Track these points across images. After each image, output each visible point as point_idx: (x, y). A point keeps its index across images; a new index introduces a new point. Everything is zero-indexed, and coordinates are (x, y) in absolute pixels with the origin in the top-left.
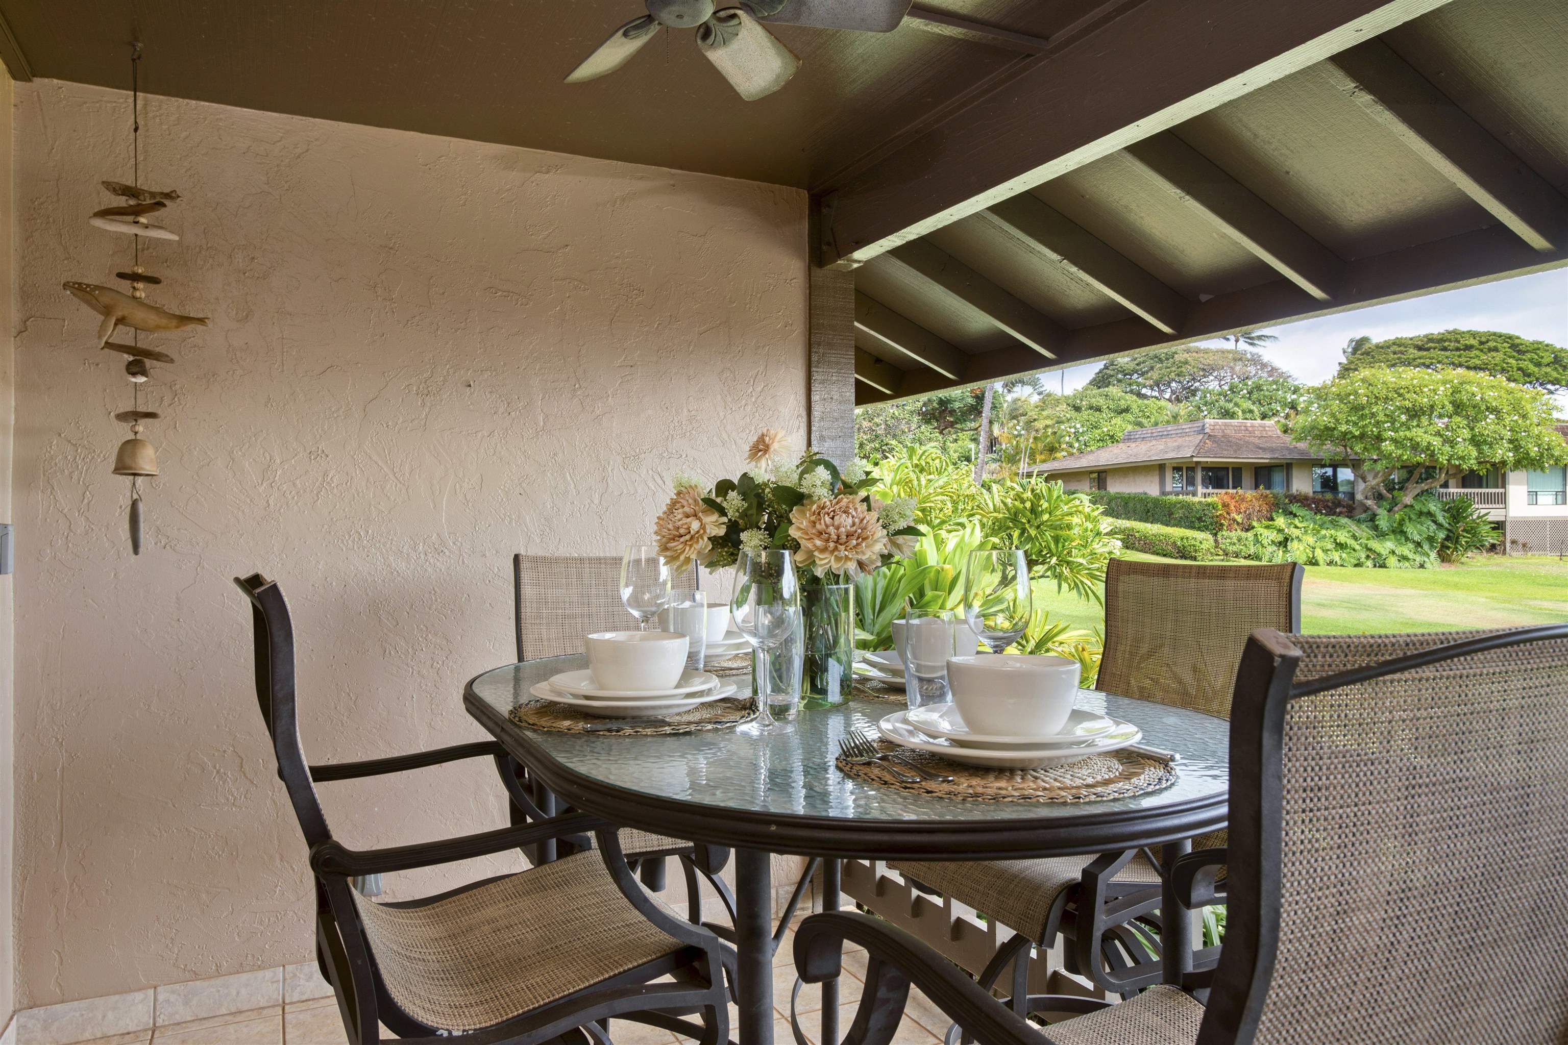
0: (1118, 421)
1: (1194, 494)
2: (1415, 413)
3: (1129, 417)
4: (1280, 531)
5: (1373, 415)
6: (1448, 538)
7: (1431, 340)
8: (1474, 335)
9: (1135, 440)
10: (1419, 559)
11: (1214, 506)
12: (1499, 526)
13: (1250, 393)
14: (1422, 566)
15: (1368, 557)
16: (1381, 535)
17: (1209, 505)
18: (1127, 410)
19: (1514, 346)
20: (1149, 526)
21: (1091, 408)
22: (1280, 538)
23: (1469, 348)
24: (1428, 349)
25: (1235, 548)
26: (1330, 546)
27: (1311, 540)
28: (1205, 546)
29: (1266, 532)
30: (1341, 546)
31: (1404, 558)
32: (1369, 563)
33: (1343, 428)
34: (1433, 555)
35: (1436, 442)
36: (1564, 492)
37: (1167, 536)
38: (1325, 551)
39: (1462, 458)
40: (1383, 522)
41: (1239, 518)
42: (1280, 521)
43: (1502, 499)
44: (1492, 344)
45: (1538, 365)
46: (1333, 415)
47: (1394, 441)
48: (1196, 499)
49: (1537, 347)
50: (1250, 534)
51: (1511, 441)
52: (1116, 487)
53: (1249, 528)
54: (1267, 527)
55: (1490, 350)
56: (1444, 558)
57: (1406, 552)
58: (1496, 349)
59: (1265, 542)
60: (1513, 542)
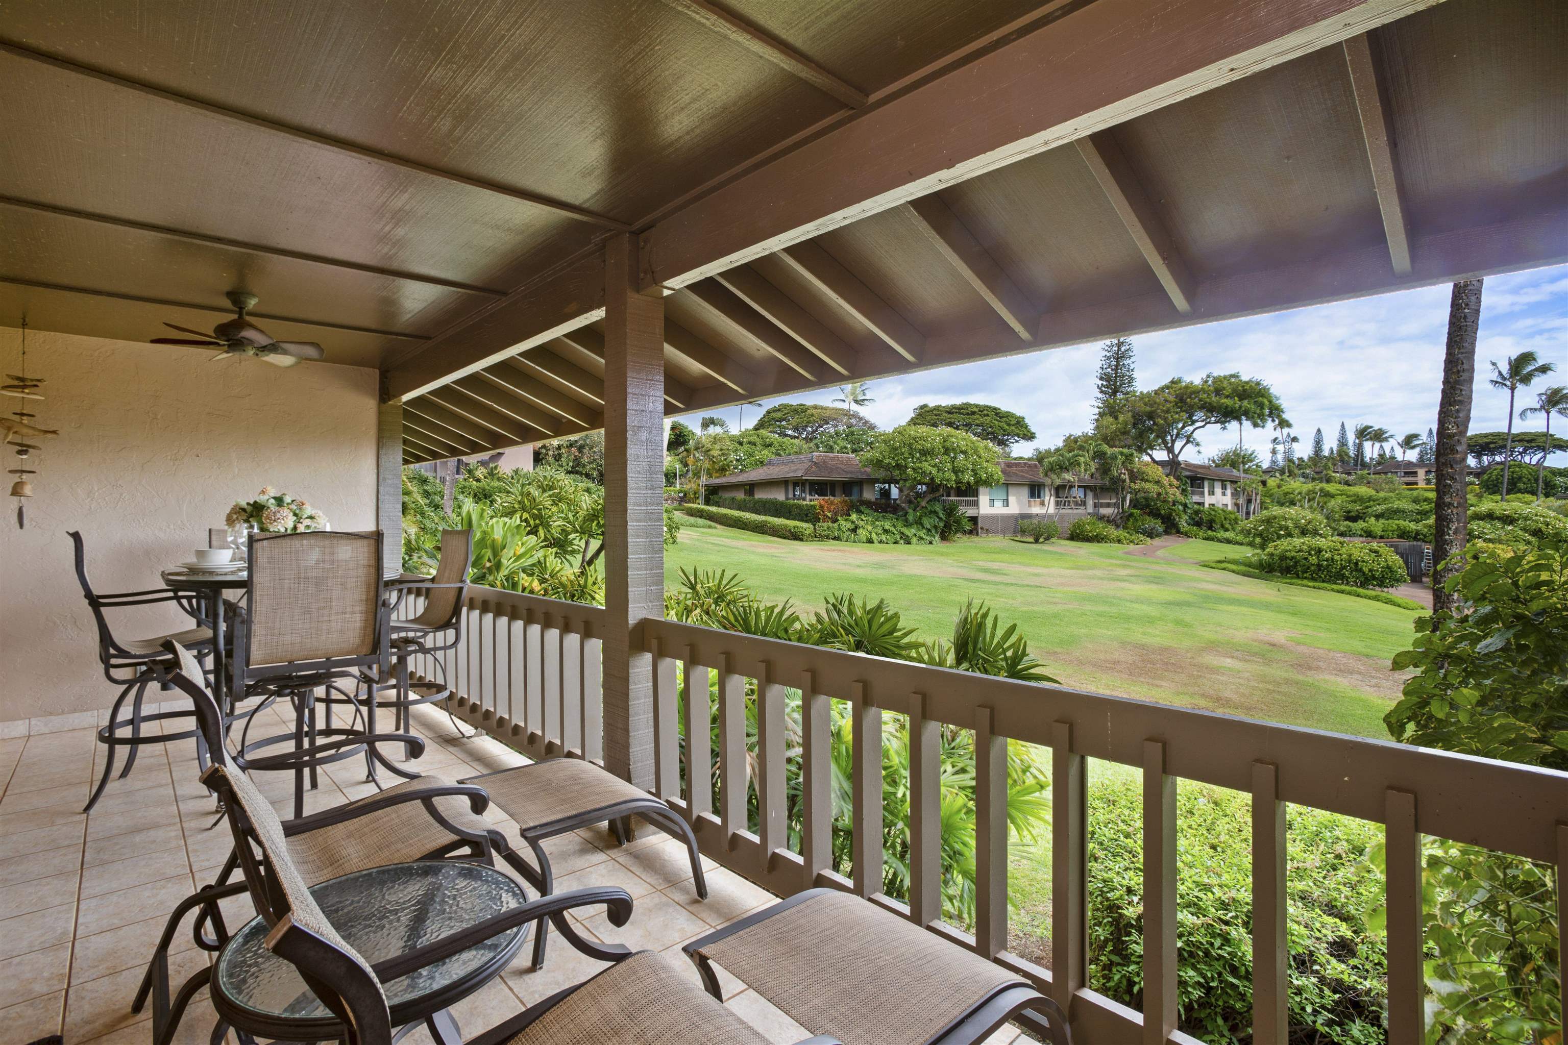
0: (765, 452)
1: (804, 499)
2: (925, 453)
3: (773, 449)
4: (853, 522)
5: (903, 454)
6: (945, 526)
7: (955, 408)
8: (977, 406)
9: (774, 465)
10: (928, 538)
11: (814, 507)
12: (974, 520)
13: (847, 436)
14: (931, 543)
15: (901, 538)
16: (908, 525)
17: (812, 506)
18: (771, 445)
19: (997, 414)
20: (776, 519)
21: (750, 443)
22: (853, 527)
23: (973, 413)
24: (952, 413)
25: (826, 533)
26: (880, 532)
27: (870, 528)
28: (808, 532)
29: (844, 523)
30: (886, 531)
31: (921, 538)
32: (902, 541)
33: (887, 461)
34: (937, 537)
35: (934, 471)
36: (1007, 500)
37: (786, 526)
38: (877, 534)
39: (948, 480)
40: (911, 518)
41: (829, 515)
42: (854, 517)
43: (976, 504)
44: (985, 412)
45: (1009, 425)
46: (881, 453)
47: (914, 469)
48: (804, 503)
49: (1008, 415)
50: (836, 525)
51: (973, 470)
52: (760, 495)
53: (835, 521)
54: (846, 520)
55: (985, 415)
56: (944, 538)
57: (922, 535)
58: (987, 415)
59: (844, 529)
60: (982, 528)
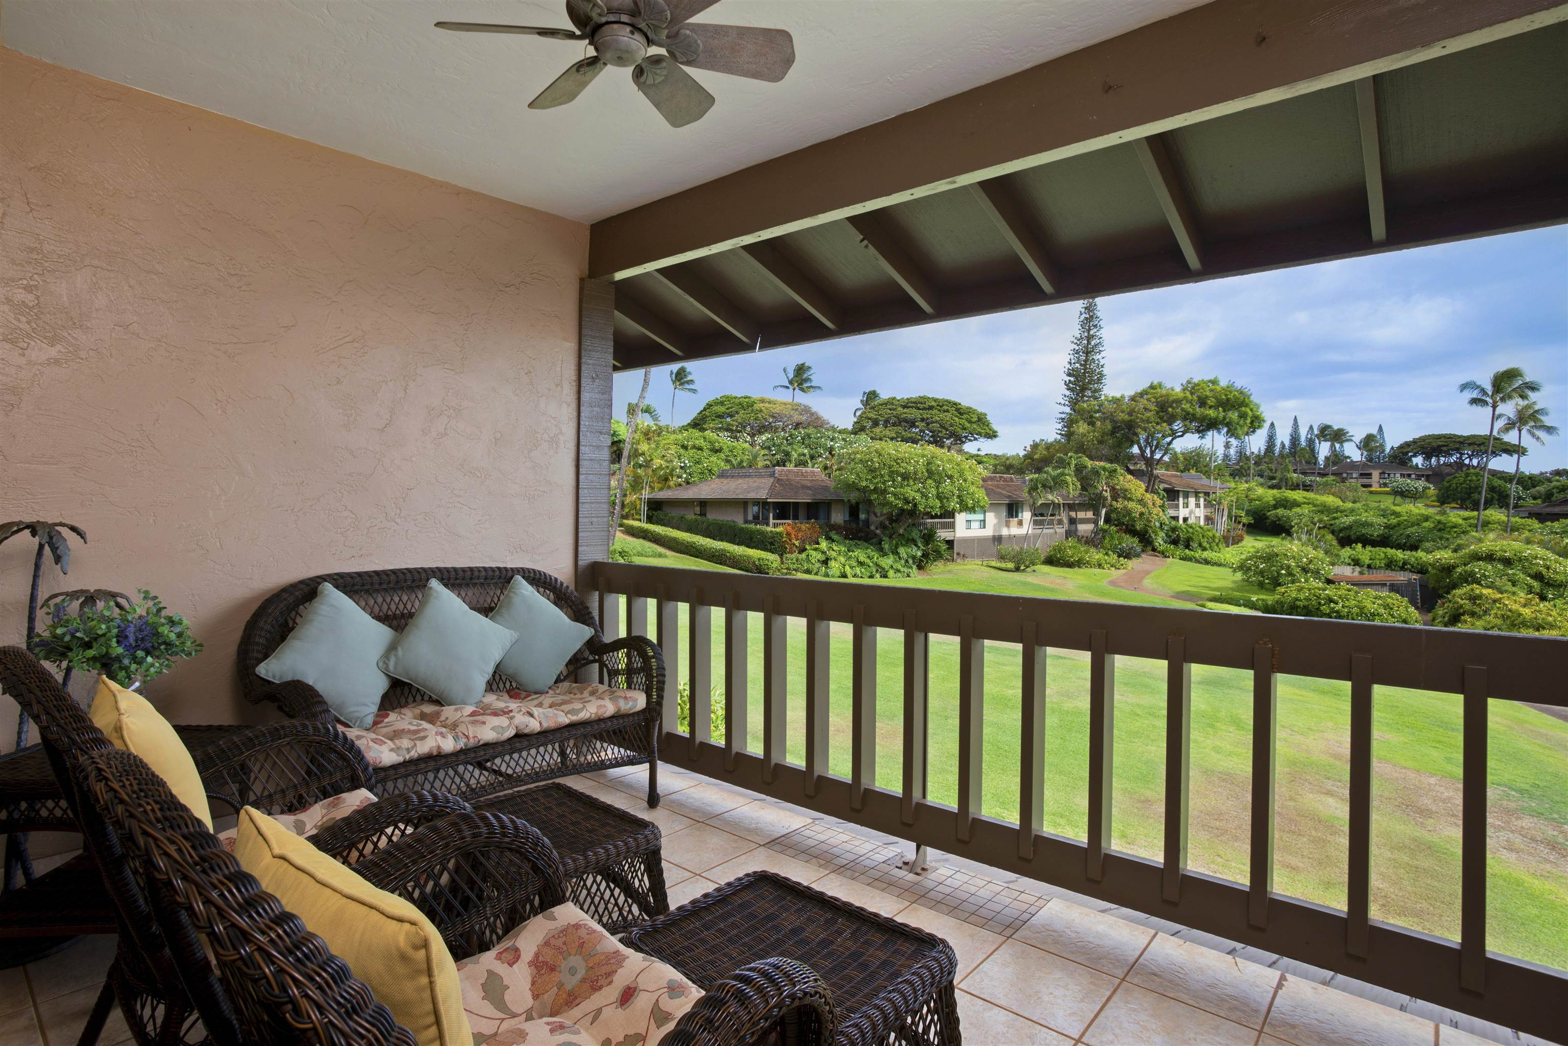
0: (713, 459)
1: (768, 525)
2: (905, 477)
3: (722, 456)
4: (823, 553)
5: (882, 476)
6: (923, 555)
7: (912, 402)
8: (935, 400)
9: (727, 477)
10: (906, 570)
11: (780, 534)
12: (950, 543)
13: (803, 439)
14: (908, 576)
15: (877, 571)
16: (884, 554)
17: (777, 533)
18: (720, 450)
19: (958, 410)
20: (736, 547)
21: (694, 447)
22: (823, 558)
23: (931, 408)
24: (908, 407)
25: (795, 566)
26: (855, 564)
27: (842, 559)
28: (775, 565)
29: (814, 553)
30: (861, 564)
31: (898, 571)
32: (878, 575)
33: (864, 483)
34: (914, 567)
35: (918, 496)
36: (984, 521)
37: (749, 557)
38: (852, 567)
39: (932, 508)
40: (886, 546)
41: (797, 543)
42: (824, 545)
43: (952, 526)
44: (945, 408)
45: (970, 422)
46: (858, 475)
47: (895, 495)
48: (769, 529)
49: (970, 411)
50: (804, 555)
51: (959, 497)
52: (713, 516)
53: (802, 550)
54: (816, 549)
55: (945, 411)
56: (920, 568)
57: (899, 567)
58: (948, 411)
59: (813, 561)
60: (958, 554)
